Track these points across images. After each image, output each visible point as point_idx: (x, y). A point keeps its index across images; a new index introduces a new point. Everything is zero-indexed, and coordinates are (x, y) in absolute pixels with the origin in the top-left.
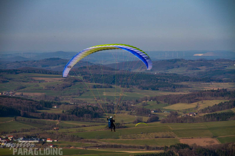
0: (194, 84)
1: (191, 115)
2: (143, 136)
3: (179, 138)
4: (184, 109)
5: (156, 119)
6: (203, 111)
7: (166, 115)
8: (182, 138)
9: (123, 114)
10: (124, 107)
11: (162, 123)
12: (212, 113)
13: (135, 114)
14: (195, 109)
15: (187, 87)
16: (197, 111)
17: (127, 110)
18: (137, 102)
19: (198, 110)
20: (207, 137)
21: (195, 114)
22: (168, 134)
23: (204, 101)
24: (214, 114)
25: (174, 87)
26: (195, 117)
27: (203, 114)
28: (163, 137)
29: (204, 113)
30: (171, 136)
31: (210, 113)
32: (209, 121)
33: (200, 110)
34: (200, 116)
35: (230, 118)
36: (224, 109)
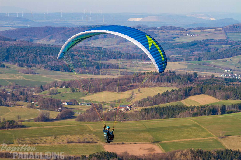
0: (127, 63)
1: (122, 110)
2: (49, 139)
3: (103, 144)
4: (112, 100)
5: (69, 115)
6: (140, 103)
7: (85, 110)
9: (20, 106)
10: (21, 96)
11: (78, 121)
12: (153, 107)
13: (38, 107)
14: (128, 101)
15: (117, 67)
16: (131, 104)
17: (26, 101)
18: (42, 88)
19: (132, 102)
20: (144, 142)
22: (87, 137)
23: (142, 89)
24: (156, 109)
25: (98, 68)
26: (128, 112)
27: (139, 109)
28: (79, 142)
29: (142, 106)
30: (91, 140)
31: (150, 107)
33: (135, 102)
34: (136, 111)
35: (179, 114)
36: (171, 101)
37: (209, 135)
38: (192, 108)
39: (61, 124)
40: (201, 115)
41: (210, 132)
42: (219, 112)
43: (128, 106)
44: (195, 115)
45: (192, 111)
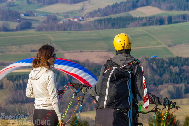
1: (76, 20)
2: (14, 48)
3: (63, 52)
4: (65, 11)
6: (92, 14)
7: (42, 20)
8: (67, 51)
11: (37, 31)
12: (105, 17)
14: (80, 12)
16: (83, 15)
19: (84, 13)
20: (100, 50)
21: (80, 18)
23: (92, 1)
24: (108, 20)
26: (82, 23)
27: (92, 19)
29: (93, 17)
31: (102, 18)
32: (102, 29)
33: (87, 14)
34: (89, 22)
35: (129, 24)
36: (120, 12)
37: (158, 44)
38: (142, 19)
39: (24, 34)
40: (150, 25)
41: (159, 41)
42: (166, 22)
43: (81, 17)
44: (145, 25)
45: (141, 21)
